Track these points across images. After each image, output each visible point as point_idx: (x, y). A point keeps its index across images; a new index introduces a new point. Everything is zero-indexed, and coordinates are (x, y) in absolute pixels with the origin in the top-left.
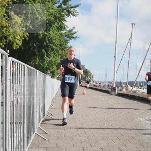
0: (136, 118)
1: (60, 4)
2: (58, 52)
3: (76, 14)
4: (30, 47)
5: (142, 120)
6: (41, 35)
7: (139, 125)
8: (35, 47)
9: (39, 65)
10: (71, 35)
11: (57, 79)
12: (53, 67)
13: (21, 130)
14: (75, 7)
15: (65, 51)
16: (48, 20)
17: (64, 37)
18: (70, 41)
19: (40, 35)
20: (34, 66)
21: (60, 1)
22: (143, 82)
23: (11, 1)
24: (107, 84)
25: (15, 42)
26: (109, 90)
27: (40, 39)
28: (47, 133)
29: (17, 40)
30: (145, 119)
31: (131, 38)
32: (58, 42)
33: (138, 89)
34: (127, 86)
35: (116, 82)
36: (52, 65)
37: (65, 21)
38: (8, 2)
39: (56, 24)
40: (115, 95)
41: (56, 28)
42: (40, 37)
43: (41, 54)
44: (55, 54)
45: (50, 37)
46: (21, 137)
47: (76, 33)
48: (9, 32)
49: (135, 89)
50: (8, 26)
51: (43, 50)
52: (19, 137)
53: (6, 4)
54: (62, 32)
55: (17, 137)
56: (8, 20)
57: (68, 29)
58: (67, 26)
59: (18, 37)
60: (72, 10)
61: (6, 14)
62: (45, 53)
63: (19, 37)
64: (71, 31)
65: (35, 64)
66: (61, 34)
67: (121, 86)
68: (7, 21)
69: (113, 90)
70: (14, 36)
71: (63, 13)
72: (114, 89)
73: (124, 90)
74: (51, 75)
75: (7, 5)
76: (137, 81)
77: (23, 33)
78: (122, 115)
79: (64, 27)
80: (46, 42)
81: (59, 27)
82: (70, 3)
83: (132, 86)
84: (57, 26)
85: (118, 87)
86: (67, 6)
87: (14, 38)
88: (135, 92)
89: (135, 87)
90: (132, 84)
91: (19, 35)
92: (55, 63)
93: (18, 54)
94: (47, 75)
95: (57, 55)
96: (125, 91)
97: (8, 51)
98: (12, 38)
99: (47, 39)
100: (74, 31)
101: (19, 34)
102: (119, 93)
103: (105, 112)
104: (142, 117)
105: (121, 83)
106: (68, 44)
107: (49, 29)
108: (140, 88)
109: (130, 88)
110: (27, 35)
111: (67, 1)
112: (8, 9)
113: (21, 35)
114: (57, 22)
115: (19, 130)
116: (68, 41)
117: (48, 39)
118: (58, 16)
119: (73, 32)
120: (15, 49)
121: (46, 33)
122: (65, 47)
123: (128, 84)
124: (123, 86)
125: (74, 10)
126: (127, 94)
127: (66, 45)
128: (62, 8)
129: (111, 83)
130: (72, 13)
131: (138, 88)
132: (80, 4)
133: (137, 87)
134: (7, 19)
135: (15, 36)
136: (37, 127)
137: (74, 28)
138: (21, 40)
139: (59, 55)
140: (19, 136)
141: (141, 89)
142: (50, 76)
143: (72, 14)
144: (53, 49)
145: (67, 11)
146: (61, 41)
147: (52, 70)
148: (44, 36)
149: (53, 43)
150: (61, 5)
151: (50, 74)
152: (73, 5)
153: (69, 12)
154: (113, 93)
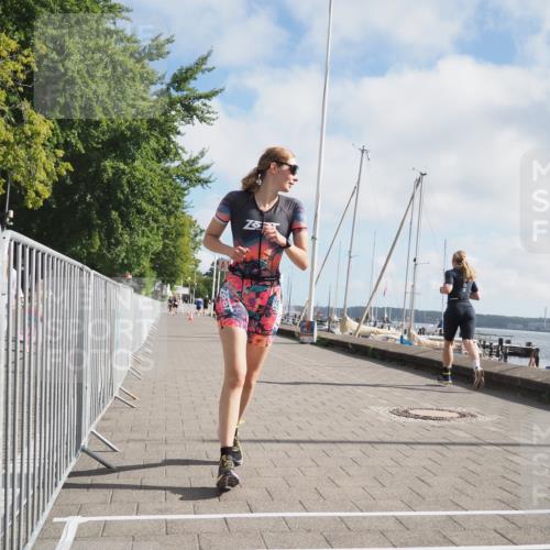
0: (366, 408)
1: (164, 87)
2: (156, 221)
3: (208, 115)
4: (77, 204)
5: (381, 412)
6: (110, 170)
7: (373, 426)
8: (89, 204)
9: (101, 256)
10: (193, 175)
11: (153, 298)
12: (142, 262)
13: (38, 439)
14: (208, 96)
15: (176, 217)
16: (129, 128)
17: (174, 180)
18: (191, 189)
19: (105, 170)
20: (86, 258)
21: (164, 76)
22: (388, 309)
23: (22, 71)
24: (293, 312)
25: (32, 186)
26: (297, 329)
27: (105, 181)
28: (115, 451)
29: (37, 182)
30: (391, 409)
31: (357, 188)
32: (156, 193)
33: (375, 329)
34: (345, 319)
35: (315, 309)
36: (138, 256)
37: (179, 133)
38: (15, 72)
39: (153, 143)
40: (312, 344)
41: (150, 153)
42: (105, 176)
43: (108, 225)
44: (147, 224)
45: (134, 177)
46: (37, 461)
47: (207, 167)
48: (15, 159)
49: (365, 328)
50: (12, 141)
51: (114, 214)
52: (31, 461)
53: (10, 80)
54: (167, 165)
55: (25, 461)
56: (13, 125)
57: (186, 157)
58: (183, 149)
59: (42, 175)
60: (197, 104)
61: (6, 109)
62: (119, 221)
63: (44, 173)
64: (193, 161)
65: (89, 253)
66: (167, 171)
67: (330, 320)
68: (9, 126)
69: (305, 329)
70: (30, 172)
71: (173, 113)
72: (309, 327)
73: (337, 331)
74: (135, 285)
75: (11, 83)
76: (373, 305)
77: (57, 165)
78: (330, 400)
79: (174, 150)
80: (122, 192)
81: (162, 151)
82: (192, 84)
83: (358, 320)
84: (156, 146)
85: (321, 323)
86: (185, 93)
87: (30, 175)
88: (366, 336)
89: (365, 322)
90: (357, 314)
91: (44, 168)
92: (147, 252)
93: (38, 221)
94: (120, 285)
95: (153, 229)
96: (337, 333)
97: (11, 214)
98: (22, 176)
99: (124, 181)
100: (202, 162)
101: (44, 164)
102: (323, 339)
103: (282, 392)
104: (382, 405)
105: (329, 310)
106: (186, 199)
107: (133, 155)
108: (379, 324)
109: (352, 324)
110: (67, 171)
111: (186, 79)
112: (14, 94)
113: (51, 166)
114: (156, 137)
115: (32, 443)
116: (184, 189)
117: (128, 182)
118: (157, 121)
119: (199, 166)
120: (32, 209)
121: (122, 166)
122: (177, 207)
123: (348, 314)
124: (336, 318)
125: (205, 105)
126: (346, 340)
127: (179, 200)
128: (170, 98)
129: (300, 309)
130: (199, 113)
131: (375, 325)
132: (222, 90)
133: (372, 323)
134: (9, 122)
135: (33, 172)
136: (88, 432)
137: (202, 154)
138: (50, 183)
139: (158, 228)
140: (31, 457)
141: (382, 327)
142: (133, 287)
143: (197, 116)
144: (140, 211)
145: (183, 105)
146: (164, 188)
147: (137, 271)
148: (118, 173)
149: (142, 194)
150: (168, 89)
151: (131, 282)
152: (202, 90)
153: (189, 111)
154: (306, 339)
